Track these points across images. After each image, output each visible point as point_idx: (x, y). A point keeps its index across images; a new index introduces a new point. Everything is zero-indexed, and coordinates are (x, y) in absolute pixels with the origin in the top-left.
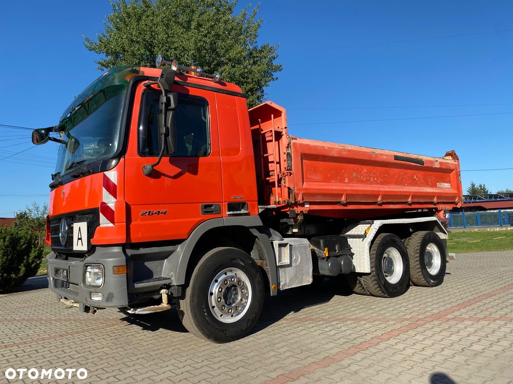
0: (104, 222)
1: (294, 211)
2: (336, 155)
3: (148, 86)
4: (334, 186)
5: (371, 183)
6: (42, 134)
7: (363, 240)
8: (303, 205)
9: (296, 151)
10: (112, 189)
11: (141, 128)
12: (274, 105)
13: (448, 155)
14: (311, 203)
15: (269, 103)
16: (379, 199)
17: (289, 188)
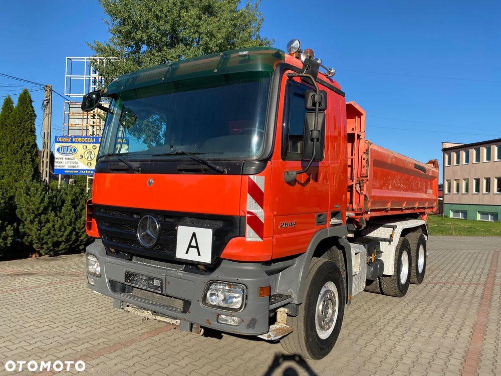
0: (251, 236)
1: (362, 218)
2: (390, 163)
3: (290, 78)
4: (385, 193)
5: (401, 190)
6: (93, 99)
7: (390, 243)
8: (367, 212)
9: (372, 158)
10: (258, 196)
11: (284, 124)
12: (357, 106)
13: (430, 162)
14: (372, 210)
15: (353, 104)
16: (404, 205)
17: (365, 196)
